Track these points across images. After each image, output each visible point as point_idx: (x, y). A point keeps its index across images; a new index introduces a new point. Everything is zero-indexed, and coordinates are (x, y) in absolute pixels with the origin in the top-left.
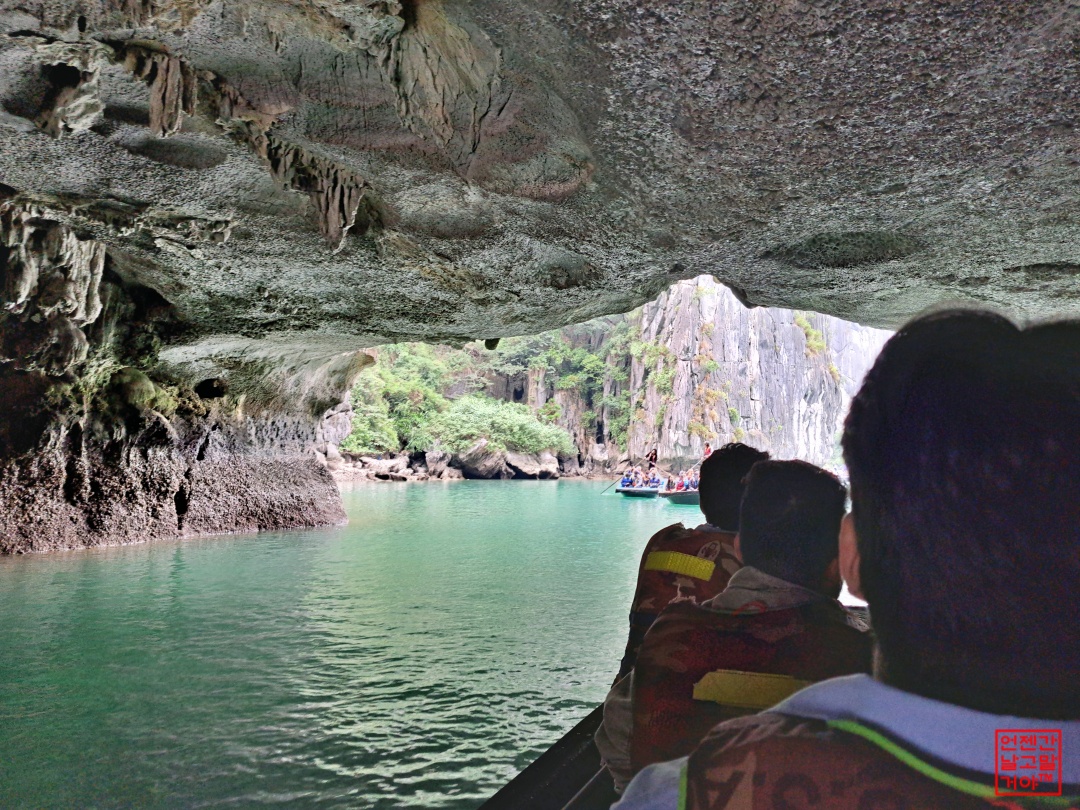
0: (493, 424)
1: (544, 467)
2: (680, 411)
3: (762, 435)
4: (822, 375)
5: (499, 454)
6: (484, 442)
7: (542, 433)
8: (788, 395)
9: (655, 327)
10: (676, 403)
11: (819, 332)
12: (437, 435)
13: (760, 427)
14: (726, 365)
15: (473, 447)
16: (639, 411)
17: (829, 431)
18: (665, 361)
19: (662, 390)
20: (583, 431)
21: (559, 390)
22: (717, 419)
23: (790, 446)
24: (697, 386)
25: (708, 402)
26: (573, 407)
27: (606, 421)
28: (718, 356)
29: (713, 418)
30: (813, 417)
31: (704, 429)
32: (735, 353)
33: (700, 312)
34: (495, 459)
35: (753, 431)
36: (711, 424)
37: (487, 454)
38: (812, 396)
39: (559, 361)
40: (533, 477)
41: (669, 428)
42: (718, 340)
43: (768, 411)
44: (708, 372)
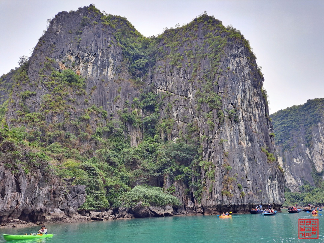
0: (145, 195)
1: (166, 212)
2: (218, 186)
3: (253, 194)
4: (275, 170)
5: (146, 207)
6: (141, 202)
7: (165, 198)
8: (262, 178)
9: (207, 155)
10: (215, 183)
11: (272, 154)
12: (124, 201)
13: (252, 191)
14: (235, 167)
15: (137, 205)
16: (204, 187)
17: (282, 192)
18: (211, 167)
19: (211, 178)
20: (185, 196)
21: (175, 181)
22: (233, 188)
23: (266, 198)
24: (224, 176)
25: (229, 182)
26: (181, 187)
27: (193, 192)
28: (231, 164)
29: (231, 188)
30: (274, 186)
31: (228, 193)
32: (238, 163)
33: (223, 148)
34: (145, 209)
35: (249, 193)
36: (231, 191)
37: (142, 207)
38: (272, 178)
39: (174, 170)
40: (162, 216)
41: (214, 193)
42: (231, 158)
43: (255, 185)
44: (228, 170)
